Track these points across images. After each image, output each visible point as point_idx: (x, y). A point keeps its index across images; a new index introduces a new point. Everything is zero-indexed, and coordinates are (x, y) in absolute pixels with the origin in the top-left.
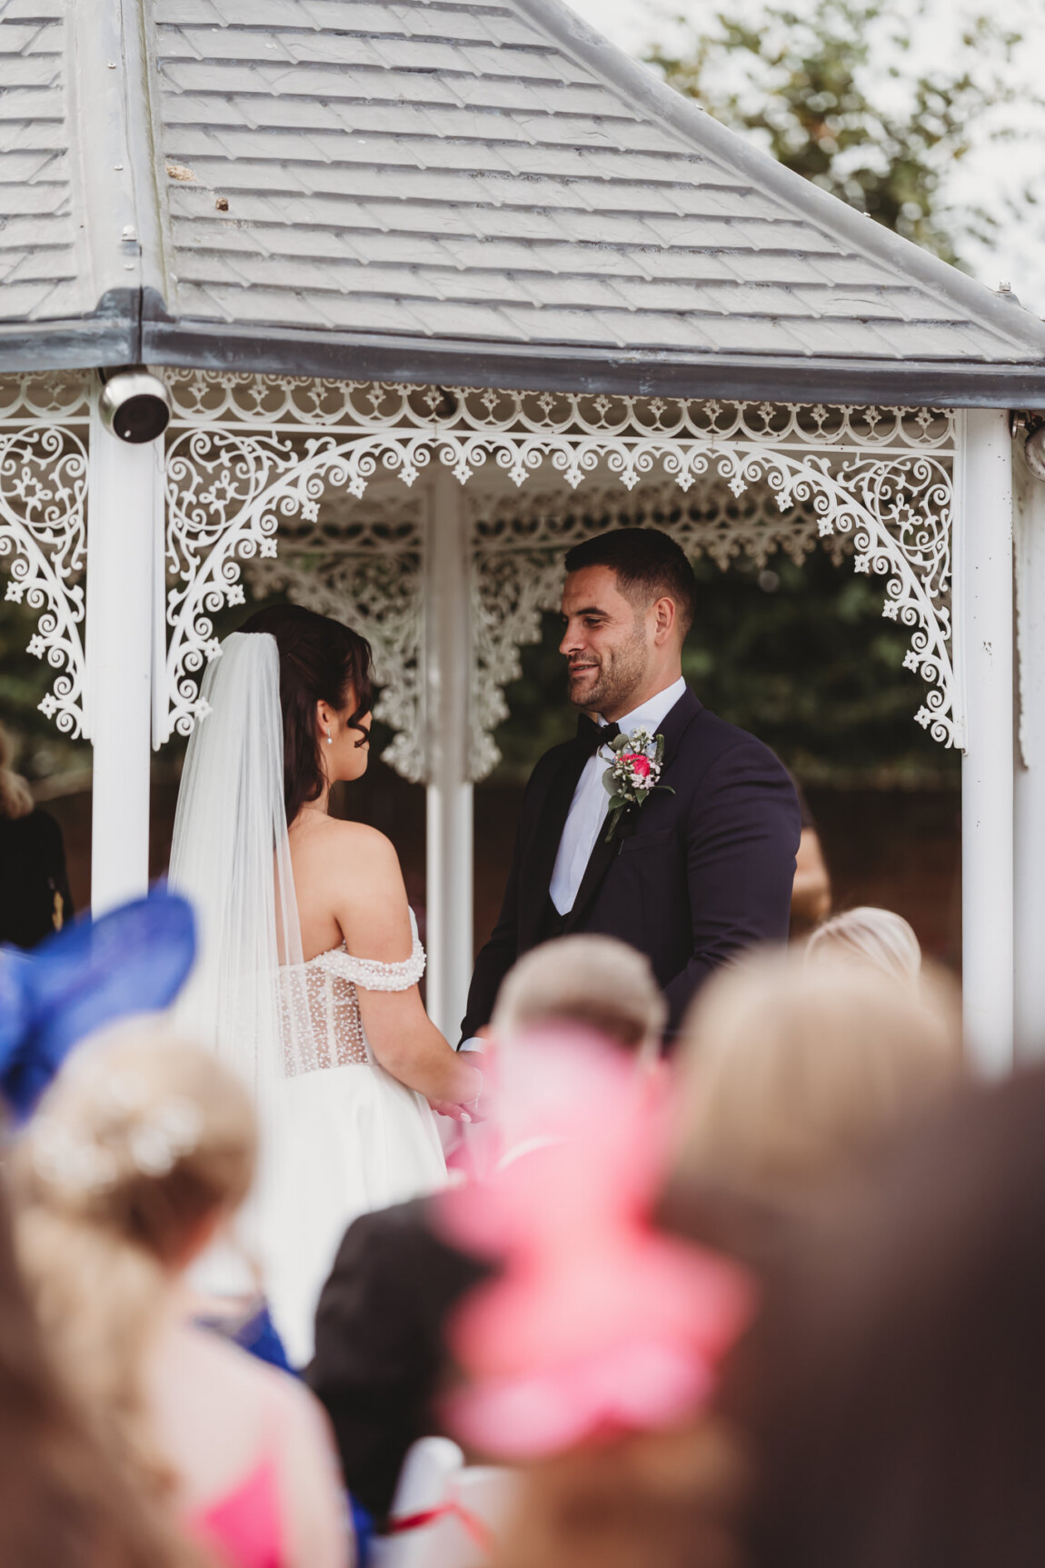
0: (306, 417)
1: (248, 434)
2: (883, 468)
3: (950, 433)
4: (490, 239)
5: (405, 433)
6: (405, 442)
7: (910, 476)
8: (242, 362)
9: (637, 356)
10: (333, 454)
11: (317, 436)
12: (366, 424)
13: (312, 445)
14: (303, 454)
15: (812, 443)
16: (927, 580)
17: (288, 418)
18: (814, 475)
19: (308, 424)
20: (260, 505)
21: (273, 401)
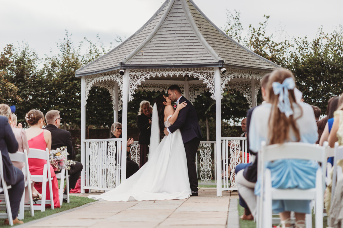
0: (144, 72)
1: (138, 74)
2: (206, 74)
3: (214, 70)
4: (169, 55)
5: (154, 73)
6: (154, 74)
7: (209, 74)
8: (131, 68)
9: (173, 65)
10: (146, 75)
11: (145, 74)
12: (150, 72)
13: (144, 75)
14: (143, 76)
15: (198, 72)
16: (212, 84)
17: (142, 72)
18: (198, 75)
19: (144, 73)
20: (139, 80)
21: (140, 71)
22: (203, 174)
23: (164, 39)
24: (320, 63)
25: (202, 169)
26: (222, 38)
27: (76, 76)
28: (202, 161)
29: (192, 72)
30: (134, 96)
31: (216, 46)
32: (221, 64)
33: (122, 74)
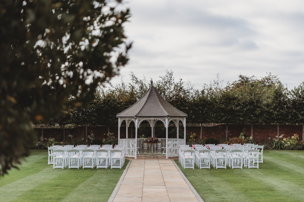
3: (166, 118)
7: (164, 119)
8: (139, 117)
14: (142, 119)
15: (161, 118)
16: (165, 122)
20: (141, 121)
22: (158, 150)
23: (148, 106)
24: (205, 101)
25: (158, 148)
26: (167, 105)
27: (117, 117)
28: (158, 145)
29: (158, 118)
30: (139, 126)
31: (166, 108)
32: (168, 116)
33: (136, 119)
